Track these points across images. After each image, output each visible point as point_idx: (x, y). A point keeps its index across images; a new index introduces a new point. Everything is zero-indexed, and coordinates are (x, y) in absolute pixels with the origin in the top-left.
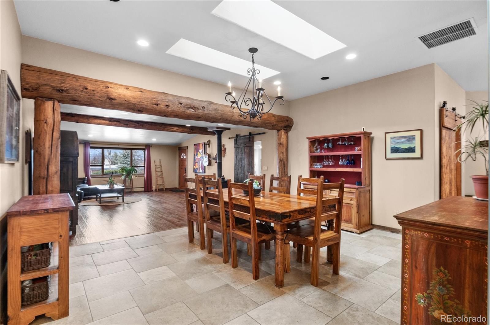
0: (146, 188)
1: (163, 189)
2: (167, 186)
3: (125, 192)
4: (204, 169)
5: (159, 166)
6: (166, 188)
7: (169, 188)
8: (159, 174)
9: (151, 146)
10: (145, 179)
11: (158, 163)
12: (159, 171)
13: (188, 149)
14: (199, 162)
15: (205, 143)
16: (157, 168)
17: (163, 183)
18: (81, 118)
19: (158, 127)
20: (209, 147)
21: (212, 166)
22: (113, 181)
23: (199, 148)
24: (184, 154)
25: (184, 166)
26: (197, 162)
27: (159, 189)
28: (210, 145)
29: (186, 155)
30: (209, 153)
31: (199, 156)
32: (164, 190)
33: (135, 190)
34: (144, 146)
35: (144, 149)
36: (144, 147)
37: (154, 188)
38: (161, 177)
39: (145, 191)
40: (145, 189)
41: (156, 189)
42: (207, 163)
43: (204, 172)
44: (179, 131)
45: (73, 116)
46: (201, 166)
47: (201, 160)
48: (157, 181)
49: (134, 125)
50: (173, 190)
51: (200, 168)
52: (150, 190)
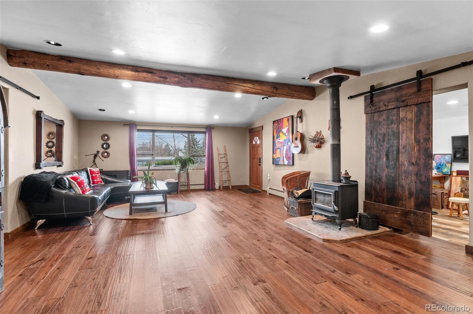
0: (207, 186)
1: (229, 186)
2: (235, 182)
3: (179, 191)
4: (292, 159)
5: (223, 156)
6: (232, 185)
7: (237, 186)
8: (223, 166)
9: (213, 128)
10: (206, 172)
11: (222, 152)
12: (223, 162)
13: (263, 129)
14: (282, 149)
15: (292, 117)
16: (221, 158)
17: (229, 179)
18: (85, 64)
19: (218, 83)
20: (302, 121)
21: (308, 153)
22: (150, 177)
23: (282, 126)
24: (257, 138)
25: (257, 154)
26: (279, 148)
27: (223, 187)
28: (304, 118)
29: (261, 139)
30: (301, 132)
31: (283, 138)
32: (231, 188)
33: (192, 187)
34: (204, 128)
35: (205, 133)
36: (204, 130)
37: (217, 186)
38: (226, 170)
39: (205, 190)
40: (205, 187)
41: (220, 187)
42: (299, 149)
43: (292, 164)
44: (254, 90)
45: (70, 62)
46: (286, 154)
47: (286, 144)
48: (221, 176)
49: (177, 79)
50: (241, 189)
51: (285, 158)
52: (212, 188)
